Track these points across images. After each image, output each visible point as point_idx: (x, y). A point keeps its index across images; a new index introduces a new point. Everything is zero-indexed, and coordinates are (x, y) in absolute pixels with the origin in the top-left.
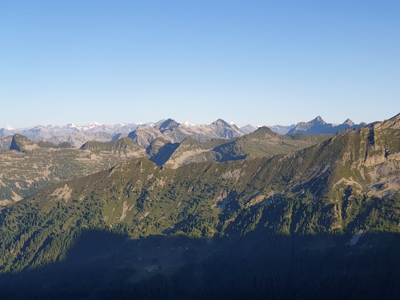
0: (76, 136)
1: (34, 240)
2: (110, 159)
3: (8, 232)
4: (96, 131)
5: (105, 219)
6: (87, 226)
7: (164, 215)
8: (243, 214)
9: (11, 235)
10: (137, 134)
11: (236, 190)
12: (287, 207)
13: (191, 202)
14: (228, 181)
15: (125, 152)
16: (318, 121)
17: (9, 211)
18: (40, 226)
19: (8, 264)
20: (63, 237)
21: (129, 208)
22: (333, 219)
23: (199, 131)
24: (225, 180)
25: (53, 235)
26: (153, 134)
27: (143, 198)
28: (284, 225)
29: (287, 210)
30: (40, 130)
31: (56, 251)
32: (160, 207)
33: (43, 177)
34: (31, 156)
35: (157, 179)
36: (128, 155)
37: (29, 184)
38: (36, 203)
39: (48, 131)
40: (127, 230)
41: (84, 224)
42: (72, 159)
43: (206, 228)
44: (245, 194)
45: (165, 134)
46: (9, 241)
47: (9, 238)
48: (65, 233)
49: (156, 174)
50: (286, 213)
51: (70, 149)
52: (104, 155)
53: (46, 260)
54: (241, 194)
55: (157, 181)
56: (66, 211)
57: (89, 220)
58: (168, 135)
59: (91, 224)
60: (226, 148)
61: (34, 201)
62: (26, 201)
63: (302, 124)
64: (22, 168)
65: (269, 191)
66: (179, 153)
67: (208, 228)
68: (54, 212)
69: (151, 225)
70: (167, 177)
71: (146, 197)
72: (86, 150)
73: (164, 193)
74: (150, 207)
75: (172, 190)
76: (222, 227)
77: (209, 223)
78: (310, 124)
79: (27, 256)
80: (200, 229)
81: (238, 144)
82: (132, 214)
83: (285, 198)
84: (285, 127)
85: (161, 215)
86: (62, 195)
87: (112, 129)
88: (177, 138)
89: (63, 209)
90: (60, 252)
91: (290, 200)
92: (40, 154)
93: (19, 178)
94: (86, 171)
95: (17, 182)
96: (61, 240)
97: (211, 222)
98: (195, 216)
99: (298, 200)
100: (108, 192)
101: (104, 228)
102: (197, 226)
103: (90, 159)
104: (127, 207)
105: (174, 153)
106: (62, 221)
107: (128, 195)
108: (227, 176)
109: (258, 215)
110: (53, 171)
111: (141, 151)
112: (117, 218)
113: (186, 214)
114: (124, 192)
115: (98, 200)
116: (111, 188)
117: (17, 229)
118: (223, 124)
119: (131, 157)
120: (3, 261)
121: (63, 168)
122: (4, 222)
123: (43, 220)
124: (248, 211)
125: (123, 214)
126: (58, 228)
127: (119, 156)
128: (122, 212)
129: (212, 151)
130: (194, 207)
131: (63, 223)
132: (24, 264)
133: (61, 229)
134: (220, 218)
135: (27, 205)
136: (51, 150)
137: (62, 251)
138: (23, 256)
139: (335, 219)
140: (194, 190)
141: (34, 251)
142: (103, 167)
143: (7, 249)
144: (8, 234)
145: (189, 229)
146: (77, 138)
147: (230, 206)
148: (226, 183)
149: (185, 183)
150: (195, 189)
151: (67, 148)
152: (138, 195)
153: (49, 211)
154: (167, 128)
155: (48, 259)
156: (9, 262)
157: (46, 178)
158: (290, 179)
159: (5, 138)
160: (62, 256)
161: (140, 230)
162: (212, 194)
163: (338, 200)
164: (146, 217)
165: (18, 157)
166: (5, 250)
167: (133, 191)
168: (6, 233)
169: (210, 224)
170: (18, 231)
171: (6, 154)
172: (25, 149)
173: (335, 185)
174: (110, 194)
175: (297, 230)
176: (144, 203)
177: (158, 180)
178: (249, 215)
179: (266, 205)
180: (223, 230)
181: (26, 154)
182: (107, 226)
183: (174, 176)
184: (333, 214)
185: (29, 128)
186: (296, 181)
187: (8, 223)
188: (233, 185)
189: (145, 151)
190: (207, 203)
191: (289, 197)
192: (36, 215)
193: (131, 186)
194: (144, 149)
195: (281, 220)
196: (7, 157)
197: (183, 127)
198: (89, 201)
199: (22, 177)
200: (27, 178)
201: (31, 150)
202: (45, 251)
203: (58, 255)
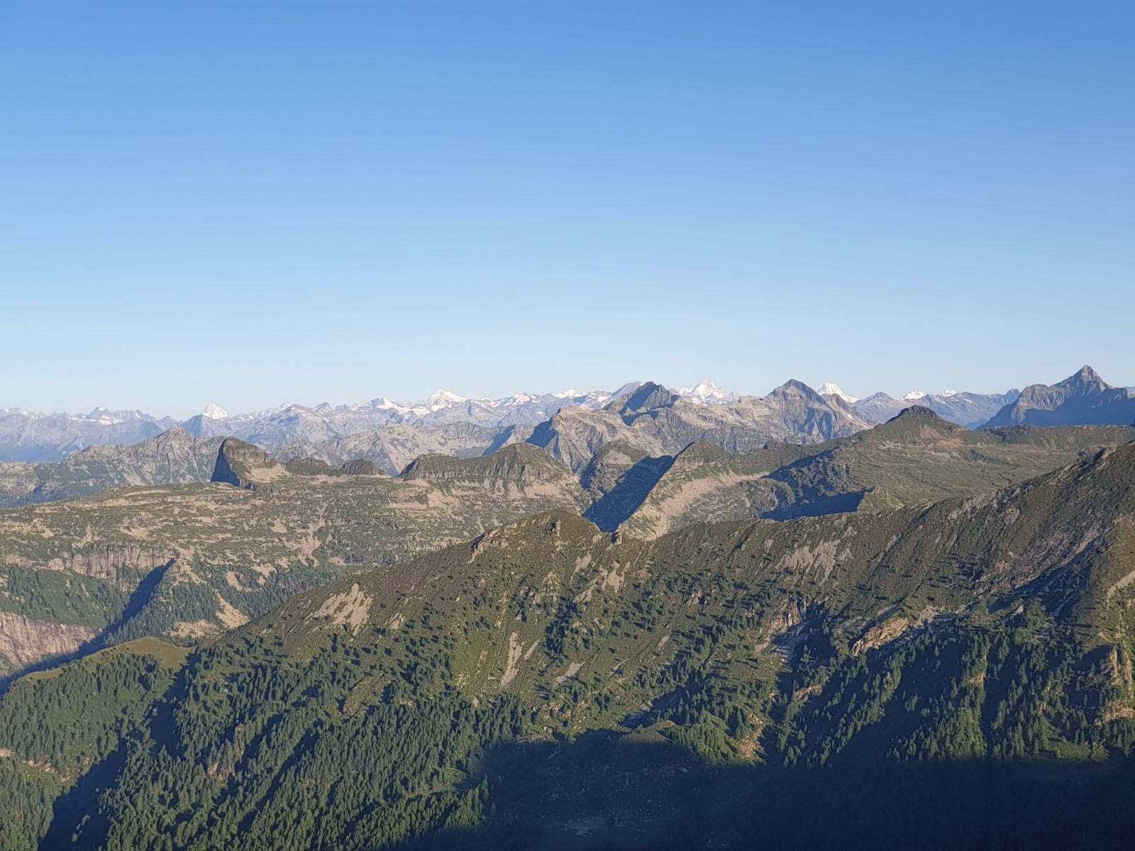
0: (395, 436)
1: (268, 741)
2: (479, 506)
3: (203, 716)
4: (448, 418)
5: (460, 681)
6: (411, 701)
7: (621, 673)
8: (845, 674)
9: (211, 725)
10: (557, 429)
11: (824, 603)
12: (971, 654)
13: (697, 635)
14: (800, 576)
15: (522, 486)
16: (1085, 380)
17: (204, 657)
18: (286, 702)
19: (202, 806)
20: (345, 733)
21: (524, 652)
22: (1107, 690)
23: (735, 415)
24: (791, 573)
25: (319, 728)
26: (604, 427)
27: (564, 624)
28: (964, 706)
29: (973, 663)
30: (297, 417)
31: (327, 772)
32: (610, 649)
33: (300, 557)
34: (268, 498)
35: (601, 569)
36: (530, 492)
37: (261, 577)
38: (276, 638)
39: (320, 420)
40: (520, 714)
41: (403, 696)
42: (379, 507)
43: (739, 712)
44: (851, 615)
45: (637, 426)
46: (204, 742)
47: (205, 734)
48: (351, 721)
49: (600, 555)
50: (968, 670)
51: (373, 476)
52: (464, 493)
53: (301, 797)
54: (839, 615)
55: (602, 574)
56: (354, 658)
57: (417, 684)
58: (644, 430)
59: (422, 695)
60: (805, 469)
61: (270, 631)
62: (249, 631)
63: (1037, 392)
64: (243, 533)
65: (920, 605)
66: (671, 485)
67: (746, 712)
68: (324, 662)
69: (586, 702)
70: (629, 563)
71: (570, 620)
72: (414, 479)
73: (622, 610)
74: (582, 648)
75: (644, 600)
76: (785, 711)
77: (749, 697)
78: (1062, 390)
79: (252, 783)
80: (722, 716)
81: (841, 458)
82: (532, 669)
83: (967, 626)
84: (988, 397)
85: (611, 673)
86: (345, 613)
87: (491, 410)
88: (669, 438)
89: (347, 653)
90: (338, 775)
91: (980, 633)
92: (292, 494)
93: (236, 559)
94: (414, 539)
95: (230, 570)
96: (341, 742)
97: (753, 694)
98: (709, 676)
99: (1004, 634)
100: (468, 606)
101: (457, 708)
102: (714, 705)
103: (427, 504)
104: (519, 649)
105: (657, 485)
106: (343, 687)
107: (523, 613)
108: (798, 562)
109: (889, 676)
110: (328, 540)
111: (566, 482)
112: (493, 678)
113: (682, 672)
114: (510, 607)
115: (440, 628)
116: (477, 593)
117: (226, 709)
118: (804, 395)
119: (538, 497)
120: (190, 797)
121: (354, 530)
122: (192, 688)
123: (293, 684)
124: (859, 664)
125: (509, 667)
126: (332, 707)
127: (505, 497)
128: (506, 663)
129: (764, 479)
130: (705, 651)
131: (345, 692)
132: (243, 805)
133: (340, 709)
134: (779, 685)
135: (251, 643)
136: (321, 480)
137: (342, 771)
138: (242, 784)
139: (1113, 689)
140: (706, 602)
141: (270, 770)
142: (461, 527)
143: (201, 764)
144: (203, 722)
145: (691, 714)
146: (398, 440)
147: (809, 648)
148: (795, 580)
149: (679, 582)
150: (709, 598)
151: (364, 475)
152: (548, 615)
153: (308, 661)
154: (643, 410)
155: (305, 794)
156: (203, 799)
157: (308, 559)
158: (982, 571)
159: (203, 444)
160: (343, 786)
161: (555, 716)
162: (757, 613)
163: (1121, 632)
164: (572, 678)
165: (234, 502)
166: (195, 766)
167: (534, 603)
168: (197, 719)
169: (750, 702)
170: (228, 713)
171: (201, 493)
172: (253, 479)
173: (1113, 589)
174: (473, 611)
175: (1001, 722)
176: (564, 639)
177: (605, 573)
178: (861, 677)
179: (912, 648)
180: (787, 718)
181: (253, 494)
182: (466, 702)
183: (648, 562)
184: (1108, 676)
185: (267, 412)
186: (999, 576)
187: (203, 691)
188: (815, 589)
189: (577, 481)
190: (741, 638)
191: (977, 624)
192: (274, 669)
193: (530, 589)
194: (573, 475)
195: (955, 691)
196: (204, 503)
197: (688, 407)
198: (418, 632)
199: (244, 556)
200: (258, 561)
201: (268, 481)
202: (298, 771)
203: (332, 782)
